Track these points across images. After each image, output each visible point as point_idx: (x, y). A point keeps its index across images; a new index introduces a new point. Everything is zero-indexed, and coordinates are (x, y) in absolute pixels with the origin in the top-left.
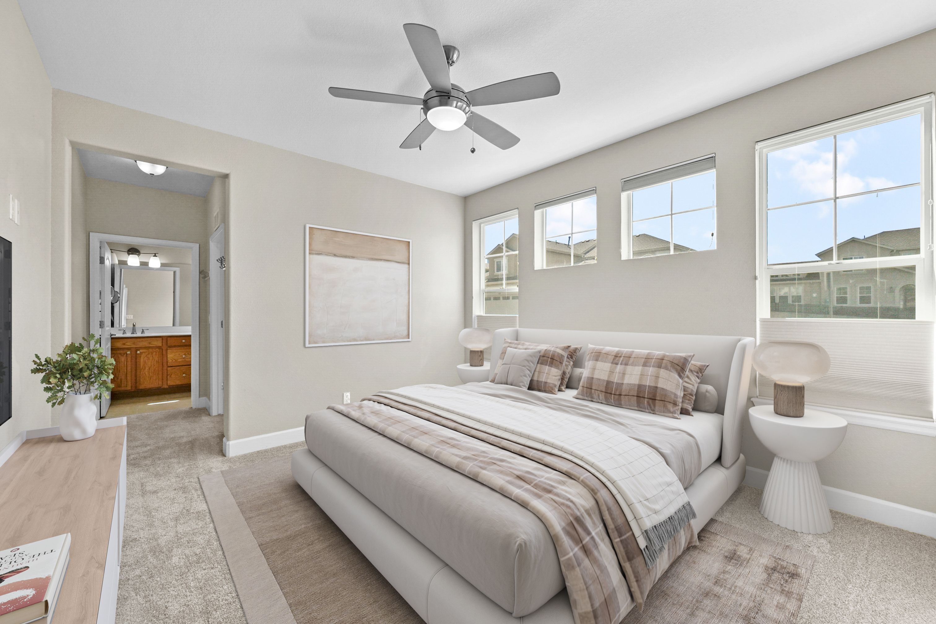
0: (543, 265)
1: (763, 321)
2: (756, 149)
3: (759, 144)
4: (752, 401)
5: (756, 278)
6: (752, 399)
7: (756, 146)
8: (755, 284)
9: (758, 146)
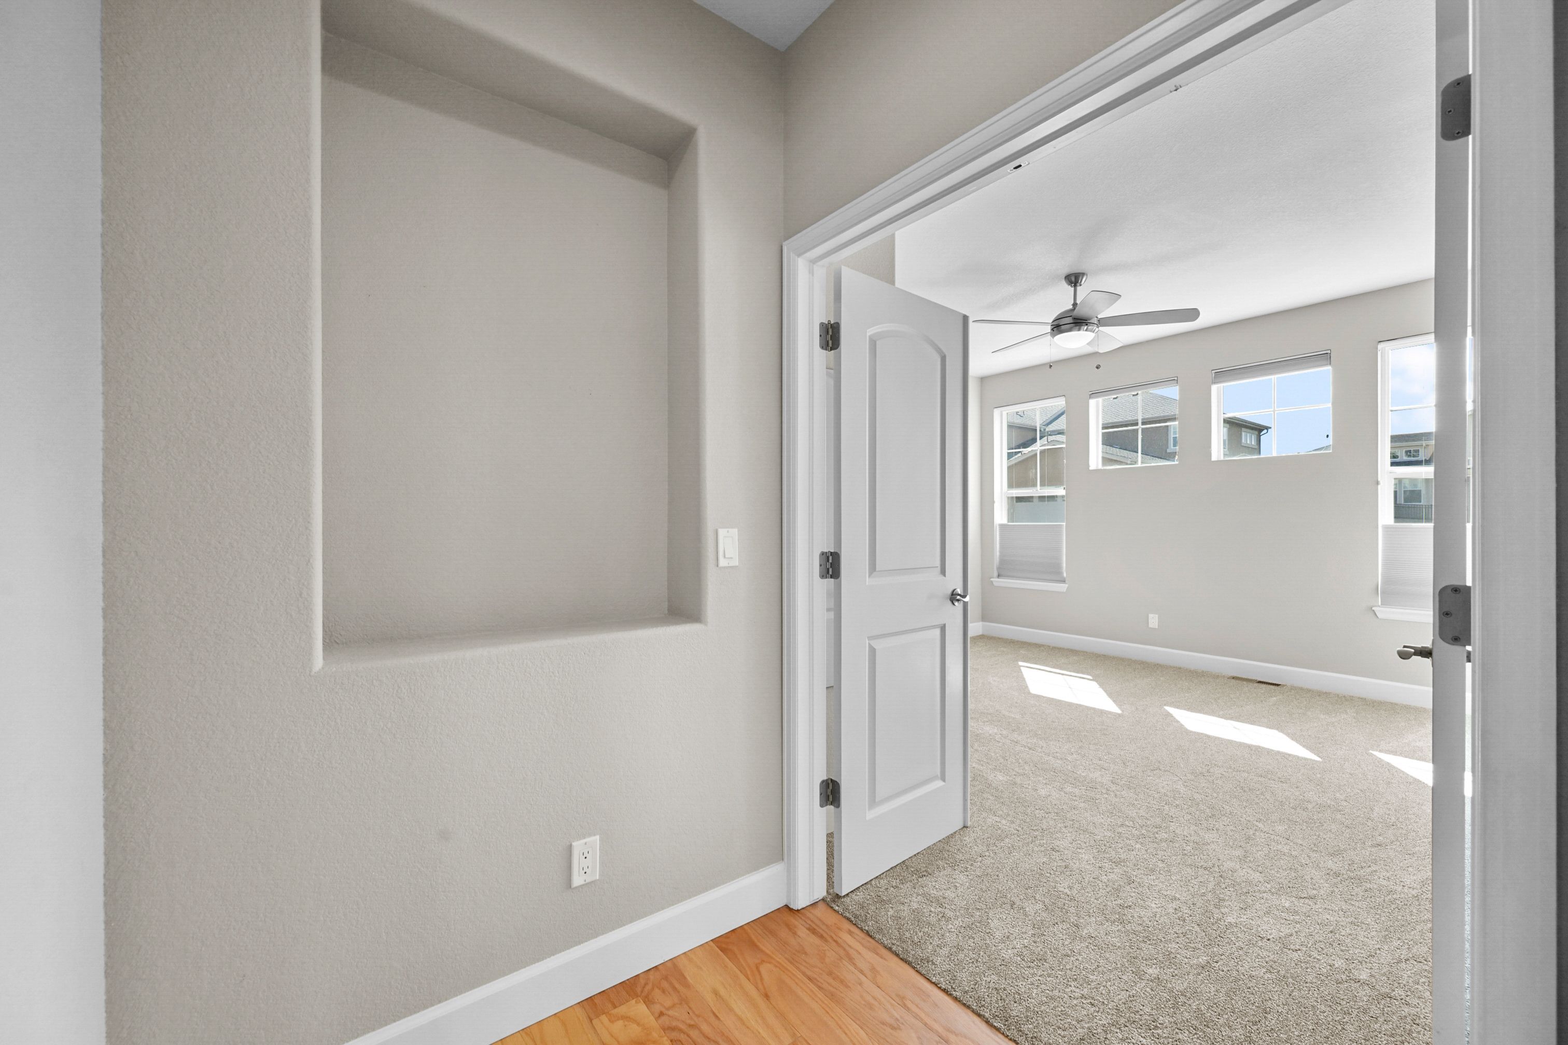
0: (1097, 465)
1: (1387, 528)
2: (1379, 349)
3: (1382, 343)
4: (1374, 611)
5: (1378, 483)
6: (1373, 609)
7: (1379, 346)
8: (1377, 490)
9: (1380, 346)
